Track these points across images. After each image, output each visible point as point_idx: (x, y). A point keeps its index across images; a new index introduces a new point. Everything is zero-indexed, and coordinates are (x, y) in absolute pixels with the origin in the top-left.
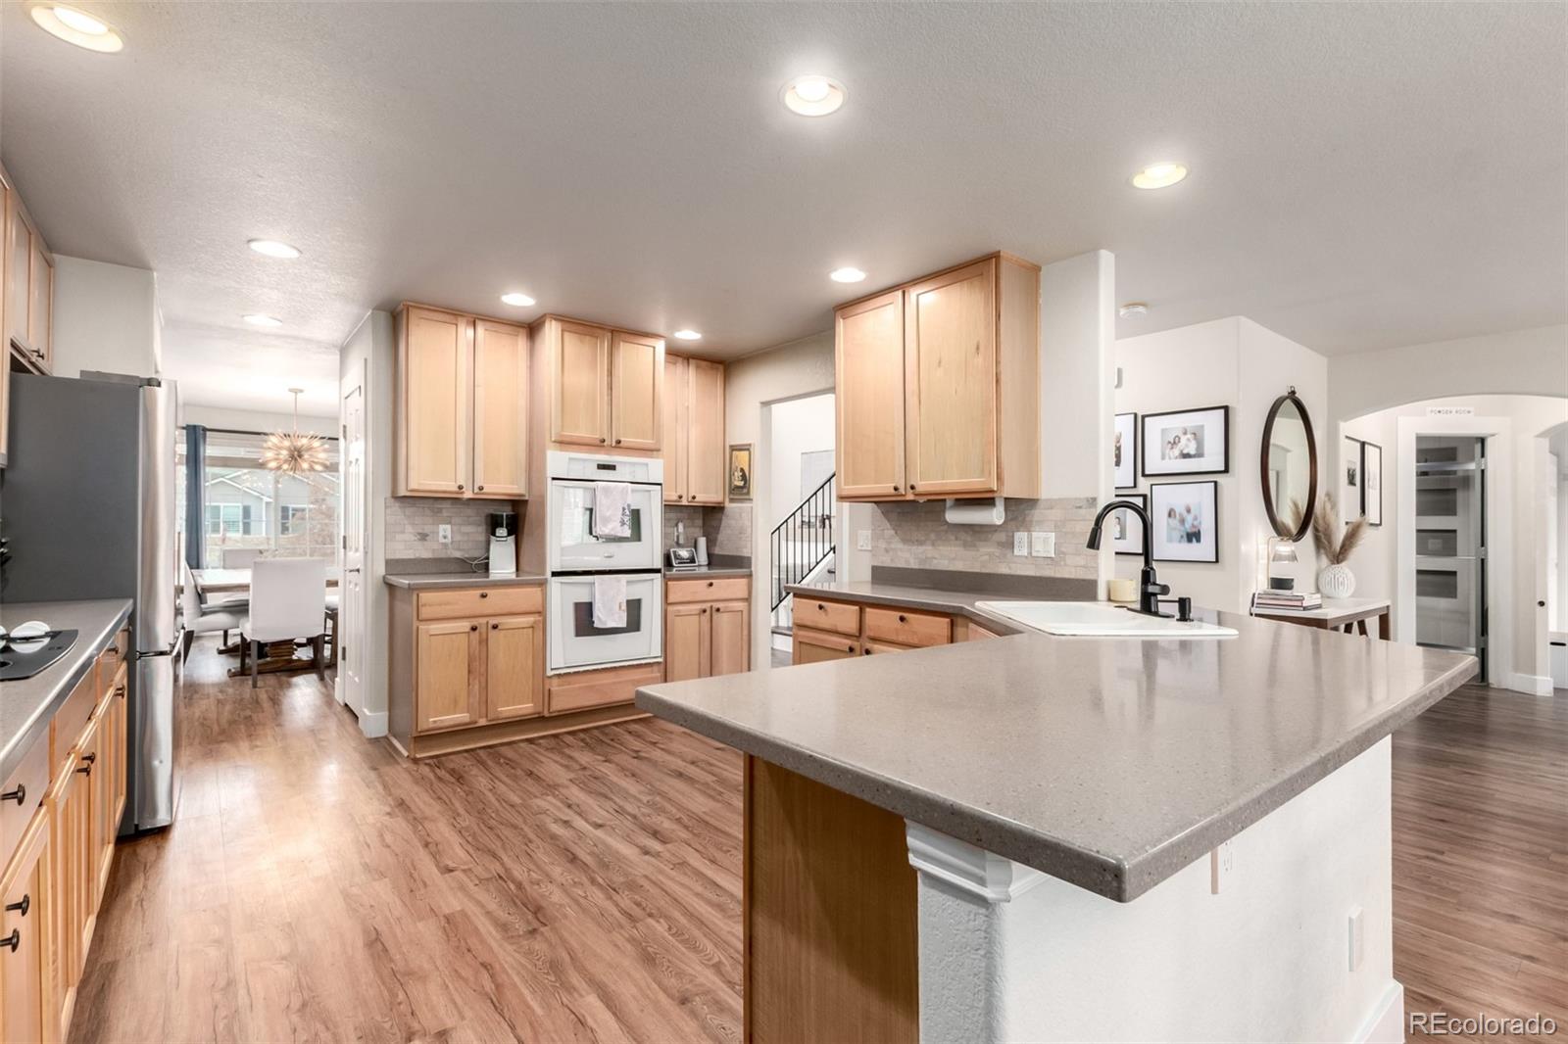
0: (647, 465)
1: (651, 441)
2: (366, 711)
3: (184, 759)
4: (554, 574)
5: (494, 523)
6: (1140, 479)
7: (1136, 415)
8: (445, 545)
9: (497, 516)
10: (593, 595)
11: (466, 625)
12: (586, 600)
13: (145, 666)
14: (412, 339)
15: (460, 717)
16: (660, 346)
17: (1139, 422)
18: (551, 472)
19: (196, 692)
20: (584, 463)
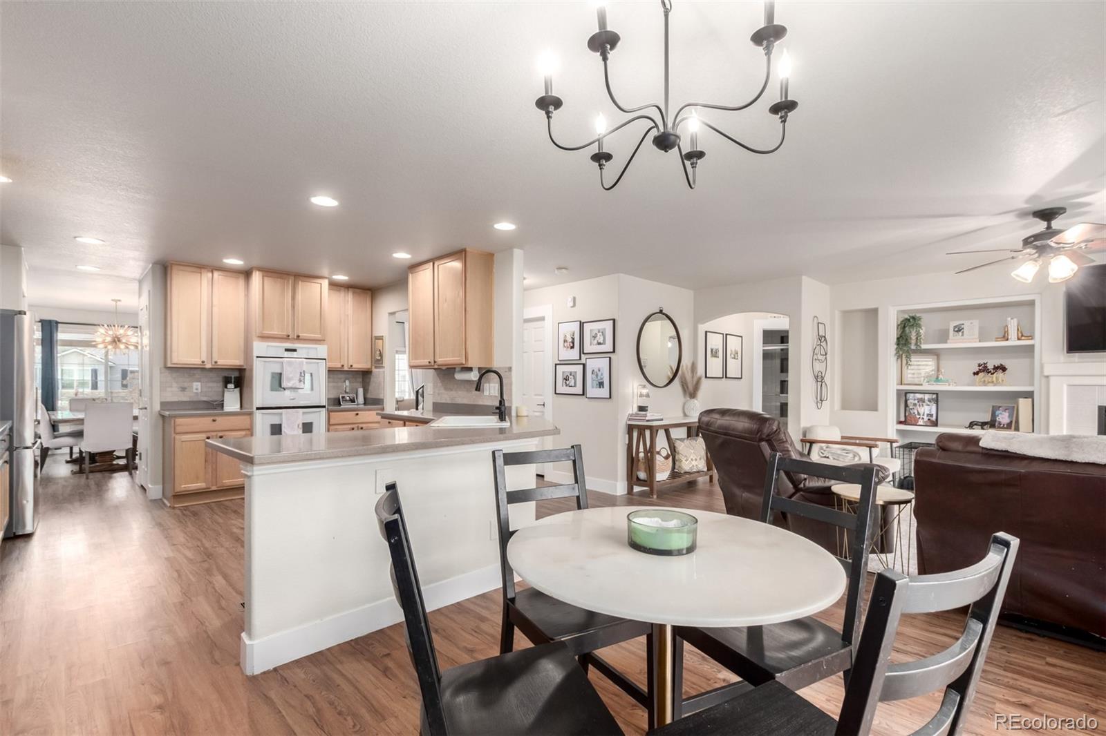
0: (316, 349)
1: (320, 336)
2: (150, 486)
3: (41, 508)
4: (258, 409)
5: (227, 381)
6: (582, 355)
7: (580, 322)
8: (197, 393)
9: (228, 377)
10: (281, 420)
11: (203, 436)
12: (277, 422)
13: (19, 454)
14: (174, 282)
15: (200, 485)
16: (325, 283)
17: (582, 324)
18: (256, 354)
19: (50, 482)
20: (276, 348)
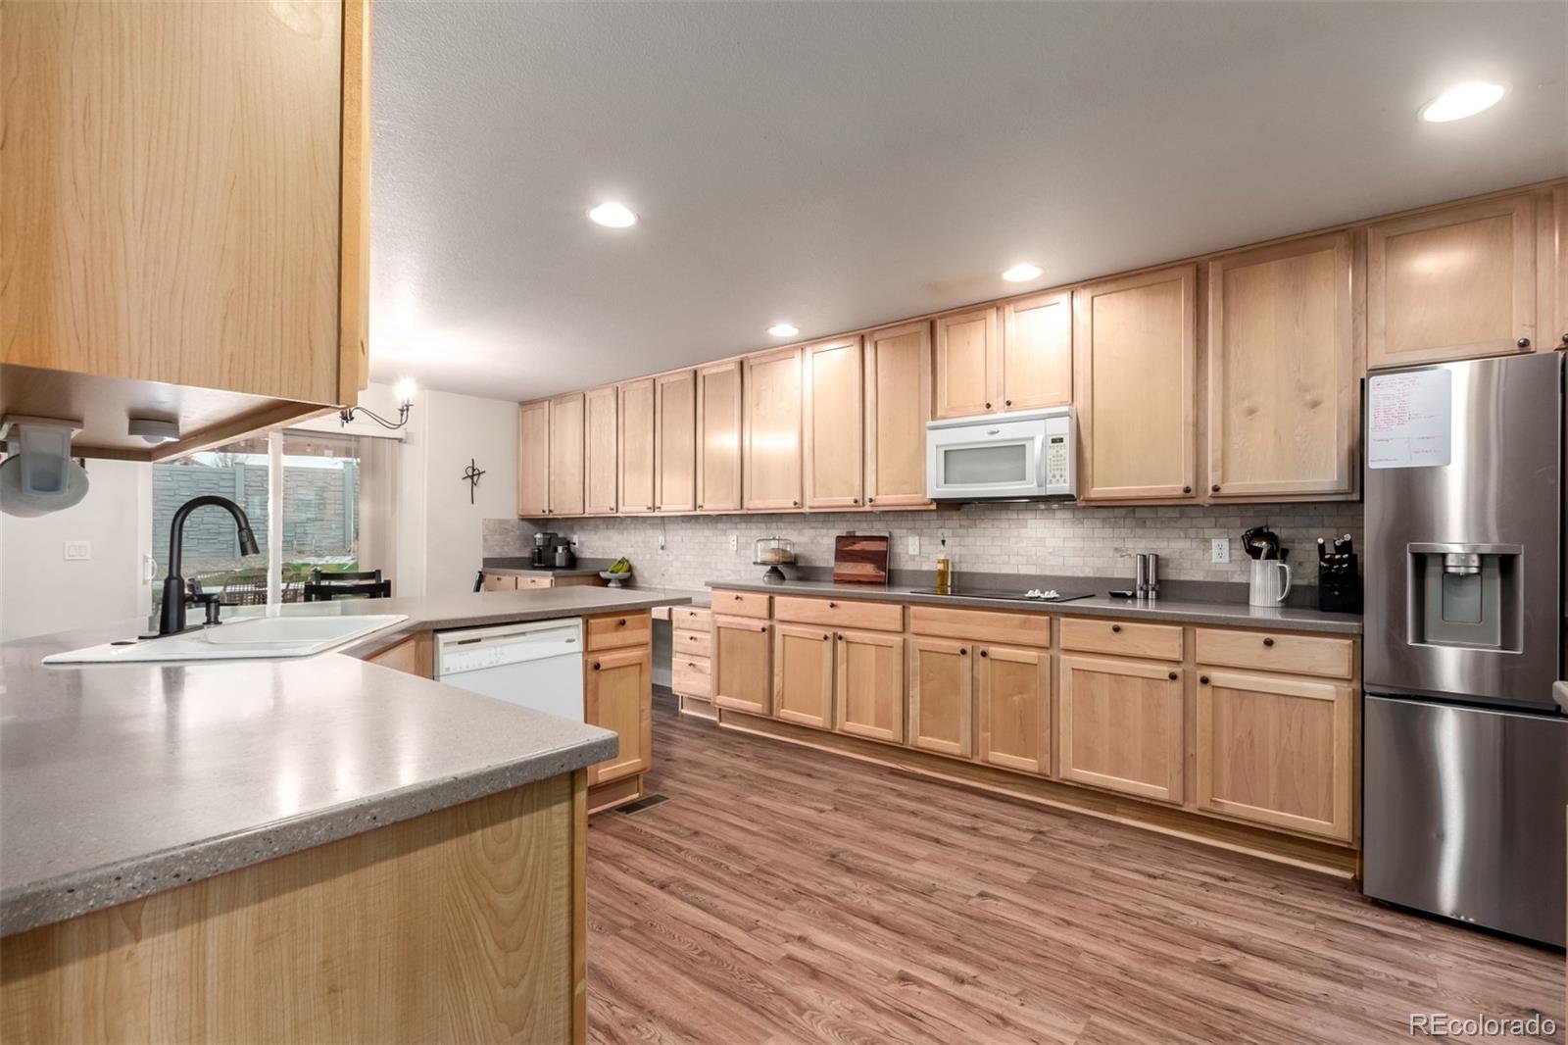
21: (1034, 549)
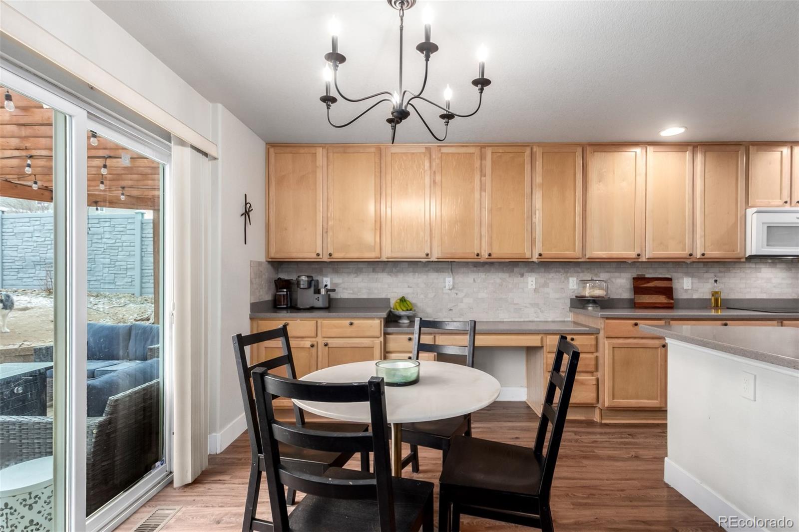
21: (765, 284)
